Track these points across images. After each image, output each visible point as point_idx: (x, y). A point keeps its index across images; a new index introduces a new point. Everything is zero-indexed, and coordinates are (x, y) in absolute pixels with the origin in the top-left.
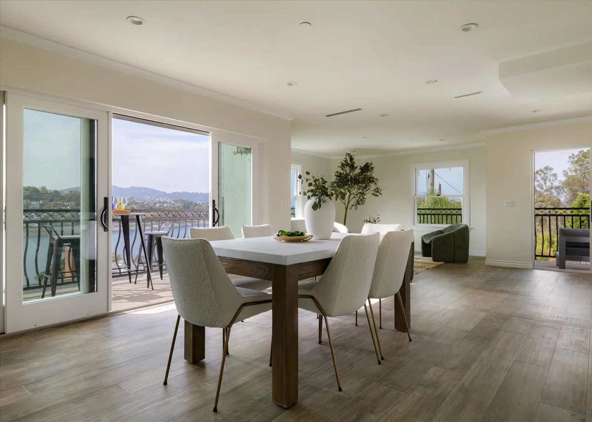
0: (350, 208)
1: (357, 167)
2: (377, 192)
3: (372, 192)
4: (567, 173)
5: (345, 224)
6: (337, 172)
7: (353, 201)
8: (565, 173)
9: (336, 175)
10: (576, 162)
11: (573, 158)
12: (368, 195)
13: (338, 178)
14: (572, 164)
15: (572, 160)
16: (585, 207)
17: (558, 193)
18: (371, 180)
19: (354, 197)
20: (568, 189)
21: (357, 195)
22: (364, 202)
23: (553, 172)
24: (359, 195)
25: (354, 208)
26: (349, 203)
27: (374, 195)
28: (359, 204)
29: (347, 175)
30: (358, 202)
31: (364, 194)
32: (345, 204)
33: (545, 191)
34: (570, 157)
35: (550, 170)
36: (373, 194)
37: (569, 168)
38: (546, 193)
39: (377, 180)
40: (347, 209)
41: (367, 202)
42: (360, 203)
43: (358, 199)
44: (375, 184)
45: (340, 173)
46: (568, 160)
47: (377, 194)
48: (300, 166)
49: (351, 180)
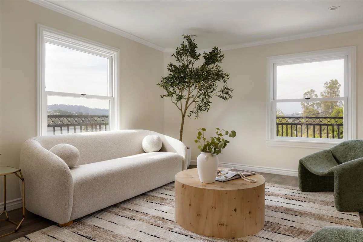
0: (189, 116)
1: (199, 55)
2: (226, 93)
3: (219, 94)
4: (323, 94)
5: (181, 140)
6: (171, 65)
7: (193, 107)
8: (322, 94)
9: (169, 69)
10: (329, 87)
11: (327, 85)
12: (214, 98)
13: (172, 73)
14: (326, 89)
15: (326, 85)
16: (339, 116)
17: (318, 107)
18: (219, 75)
19: (193, 101)
20: (323, 104)
21: (199, 97)
22: (208, 107)
23: (315, 93)
24: (201, 97)
25: (194, 115)
26: (187, 108)
27: (222, 97)
28: (201, 110)
29: (185, 67)
30: (199, 106)
31: (209, 96)
32: (181, 110)
33: (310, 106)
34: (325, 84)
35: (314, 92)
36: (220, 97)
37: (324, 91)
38: (310, 107)
39: (227, 76)
40: (183, 117)
41: (212, 107)
42: (203, 108)
43: (199, 103)
44: (225, 81)
45: (175, 66)
46: (324, 85)
47: (225, 95)
48: (116, 53)
49: (190, 75)
